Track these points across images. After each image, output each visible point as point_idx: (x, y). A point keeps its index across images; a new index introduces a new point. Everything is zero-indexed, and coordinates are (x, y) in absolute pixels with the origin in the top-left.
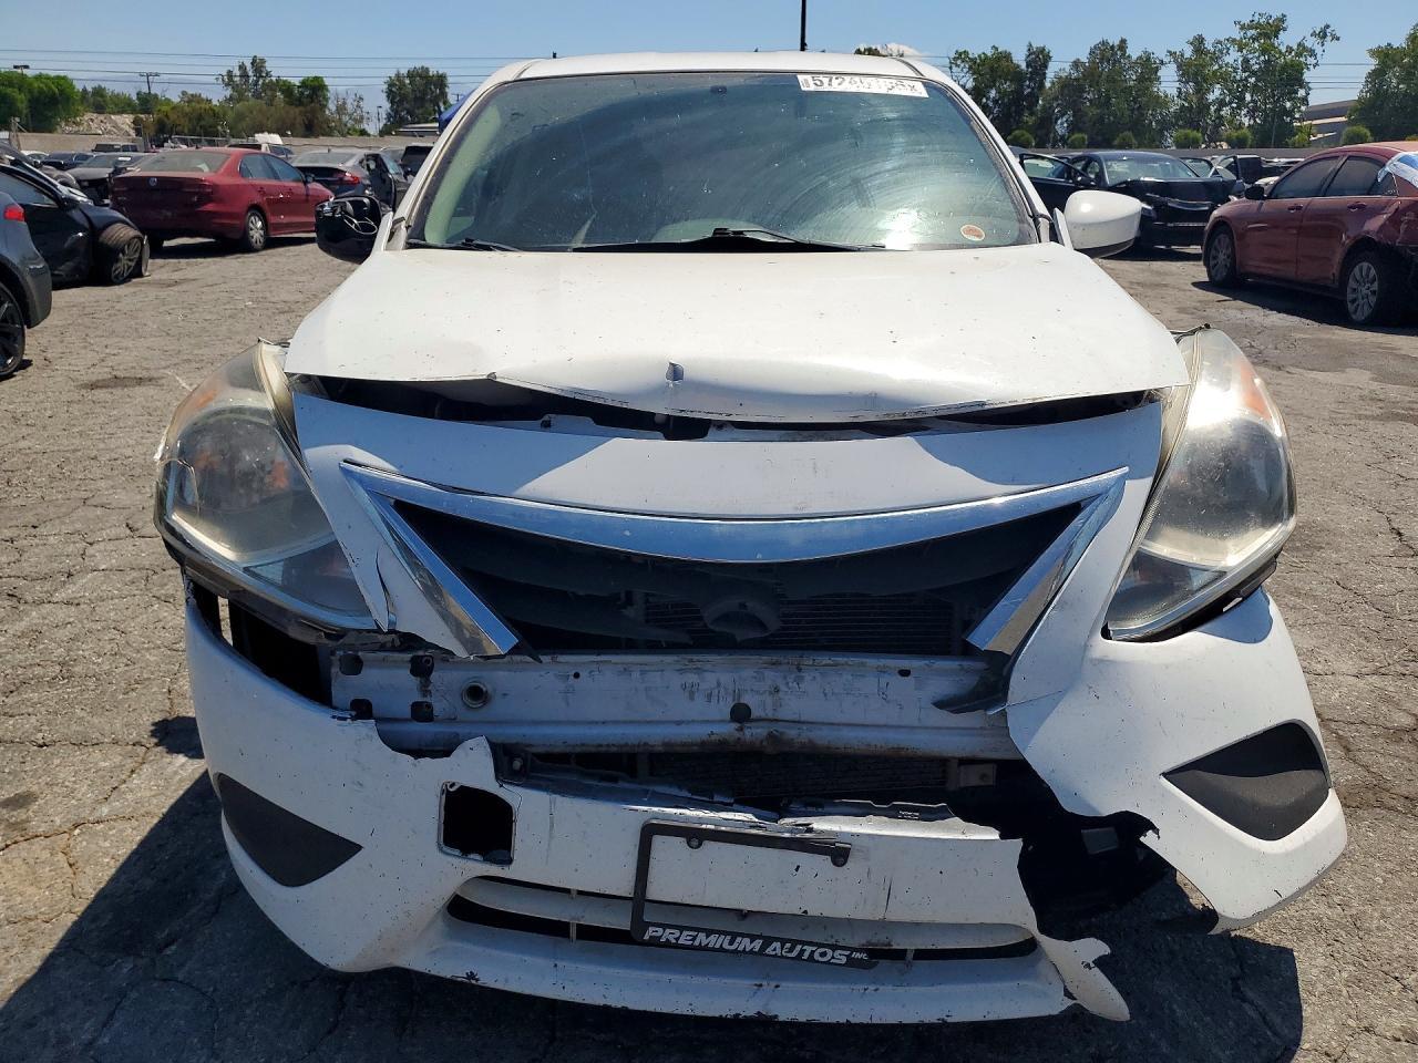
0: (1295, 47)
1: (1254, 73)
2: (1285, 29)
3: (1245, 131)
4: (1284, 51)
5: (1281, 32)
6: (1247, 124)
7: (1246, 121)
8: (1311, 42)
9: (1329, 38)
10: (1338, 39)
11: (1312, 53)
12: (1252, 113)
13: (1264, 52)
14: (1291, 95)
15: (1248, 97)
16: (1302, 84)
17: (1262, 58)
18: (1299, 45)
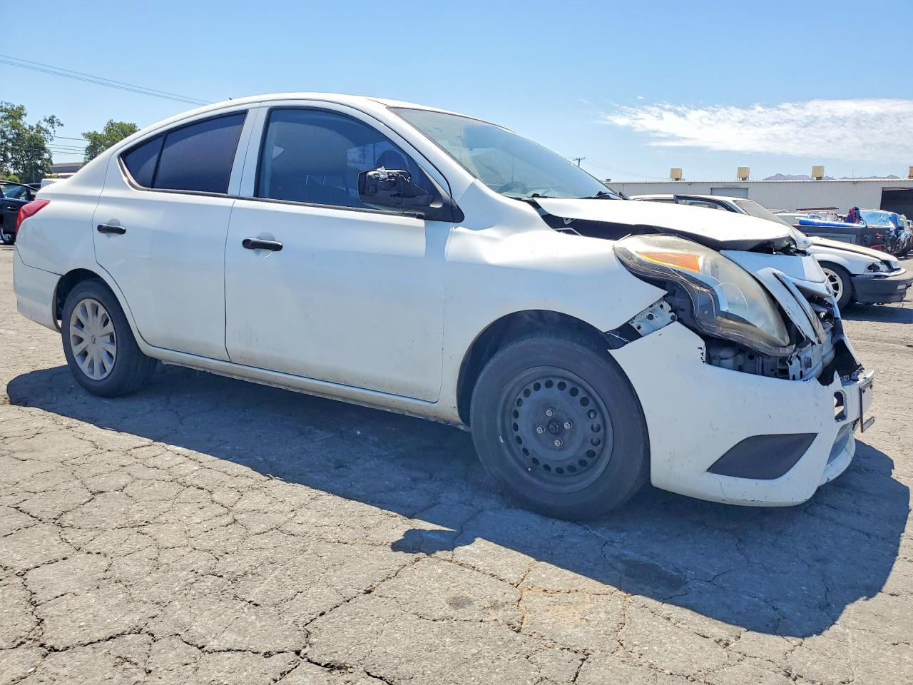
0: (35, 127)
1: (10, 140)
2: (25, 115)
3: (12, 177)
4: (28, 128)
5: (23, 116)
6: (12, 173)
7: (12, 170)
8: (44, 125)
9: (56, 124)
10: (62, 125)
11: (47, 131)
12: (16, 165)
13: (13, 128)
14: (39, 156)
15: (10, 155)
16: (44, 149)
17: (13, 131)
18: (37, 126)
